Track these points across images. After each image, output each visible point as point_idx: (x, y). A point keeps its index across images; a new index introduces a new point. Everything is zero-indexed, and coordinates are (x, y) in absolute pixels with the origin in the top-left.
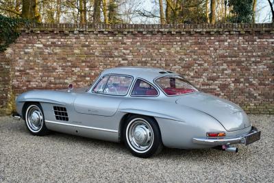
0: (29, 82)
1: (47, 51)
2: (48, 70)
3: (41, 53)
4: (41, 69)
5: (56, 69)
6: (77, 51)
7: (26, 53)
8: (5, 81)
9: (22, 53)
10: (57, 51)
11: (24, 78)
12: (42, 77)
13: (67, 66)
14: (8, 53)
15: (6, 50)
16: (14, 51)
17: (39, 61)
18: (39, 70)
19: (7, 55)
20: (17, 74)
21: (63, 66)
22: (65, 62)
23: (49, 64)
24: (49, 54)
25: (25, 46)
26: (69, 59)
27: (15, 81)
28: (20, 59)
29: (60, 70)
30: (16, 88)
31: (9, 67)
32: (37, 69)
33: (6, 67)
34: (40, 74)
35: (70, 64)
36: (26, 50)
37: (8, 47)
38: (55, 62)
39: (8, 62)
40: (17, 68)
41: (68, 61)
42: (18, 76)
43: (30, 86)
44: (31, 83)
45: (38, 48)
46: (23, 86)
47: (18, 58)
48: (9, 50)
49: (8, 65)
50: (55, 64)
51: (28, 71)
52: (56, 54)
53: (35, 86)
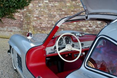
0: (41, 23)
1: (50, 4)
2: (51, 17)
3: (47, 6)
4: (47, 16)
5: (56, 16)
6: (68, 4)
7: (39, 6)
8: (28, 23)
9: (37, 6)
10: (57, 4)
11: (39, 22)
12: (48, 21)
13: (62, 14)
14: (30, 7)
15: (29, 4)
16: (33, 5)
17: (46, 11)
18: (46, 17)
19: (30, 8)
20: (35, 19)
21: (59, 14)
22: (61, 12)
23: (52, 13)
24: (52, 6)
25: (39, 2)
26: (63, 9)
27: (34, 23)
28: (36, 10)
29: (58, 16)
30: (35, 27)
31: (30, 15)
32: (45, 16)
33: (29, 15)
34: (47, 19)
35: (64, 13)
36: (40, 5)
37: (30, 3)
38: (55, 11)
39: (30, 12)
40: (35, 16)
41: (63, 11)
42: (35, 20)
43: (41, 26)
44: (42, 24)
45: (46, 3)
46: (38, 26)
47: (35, 10)
48: (31, 5)
49: (30, 13)
50: (55, 13)
51: (40, 17)
52: (56, 6)
53: (44, 26)
